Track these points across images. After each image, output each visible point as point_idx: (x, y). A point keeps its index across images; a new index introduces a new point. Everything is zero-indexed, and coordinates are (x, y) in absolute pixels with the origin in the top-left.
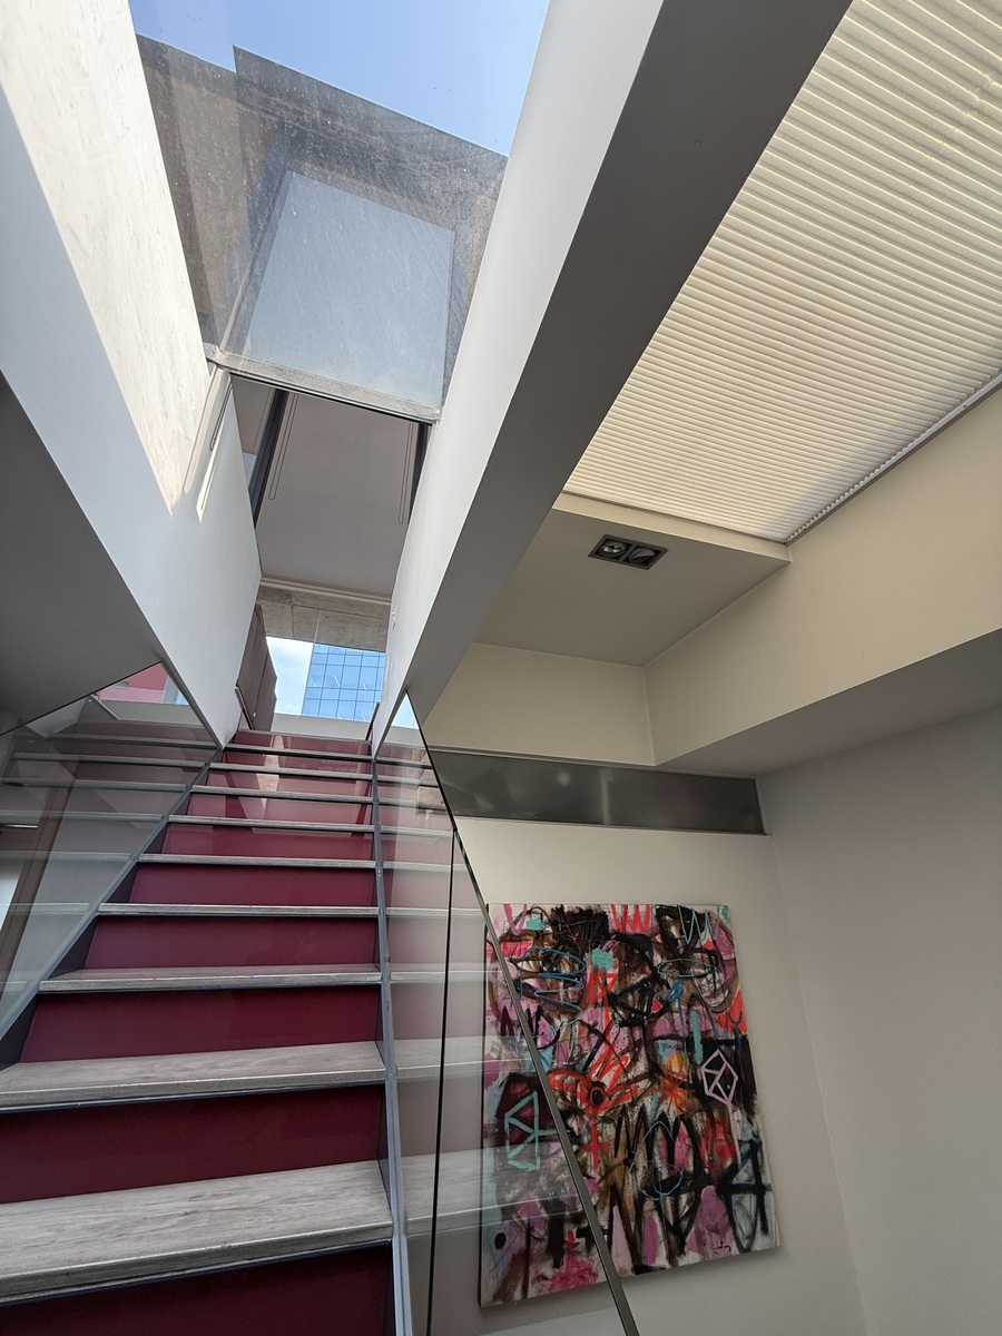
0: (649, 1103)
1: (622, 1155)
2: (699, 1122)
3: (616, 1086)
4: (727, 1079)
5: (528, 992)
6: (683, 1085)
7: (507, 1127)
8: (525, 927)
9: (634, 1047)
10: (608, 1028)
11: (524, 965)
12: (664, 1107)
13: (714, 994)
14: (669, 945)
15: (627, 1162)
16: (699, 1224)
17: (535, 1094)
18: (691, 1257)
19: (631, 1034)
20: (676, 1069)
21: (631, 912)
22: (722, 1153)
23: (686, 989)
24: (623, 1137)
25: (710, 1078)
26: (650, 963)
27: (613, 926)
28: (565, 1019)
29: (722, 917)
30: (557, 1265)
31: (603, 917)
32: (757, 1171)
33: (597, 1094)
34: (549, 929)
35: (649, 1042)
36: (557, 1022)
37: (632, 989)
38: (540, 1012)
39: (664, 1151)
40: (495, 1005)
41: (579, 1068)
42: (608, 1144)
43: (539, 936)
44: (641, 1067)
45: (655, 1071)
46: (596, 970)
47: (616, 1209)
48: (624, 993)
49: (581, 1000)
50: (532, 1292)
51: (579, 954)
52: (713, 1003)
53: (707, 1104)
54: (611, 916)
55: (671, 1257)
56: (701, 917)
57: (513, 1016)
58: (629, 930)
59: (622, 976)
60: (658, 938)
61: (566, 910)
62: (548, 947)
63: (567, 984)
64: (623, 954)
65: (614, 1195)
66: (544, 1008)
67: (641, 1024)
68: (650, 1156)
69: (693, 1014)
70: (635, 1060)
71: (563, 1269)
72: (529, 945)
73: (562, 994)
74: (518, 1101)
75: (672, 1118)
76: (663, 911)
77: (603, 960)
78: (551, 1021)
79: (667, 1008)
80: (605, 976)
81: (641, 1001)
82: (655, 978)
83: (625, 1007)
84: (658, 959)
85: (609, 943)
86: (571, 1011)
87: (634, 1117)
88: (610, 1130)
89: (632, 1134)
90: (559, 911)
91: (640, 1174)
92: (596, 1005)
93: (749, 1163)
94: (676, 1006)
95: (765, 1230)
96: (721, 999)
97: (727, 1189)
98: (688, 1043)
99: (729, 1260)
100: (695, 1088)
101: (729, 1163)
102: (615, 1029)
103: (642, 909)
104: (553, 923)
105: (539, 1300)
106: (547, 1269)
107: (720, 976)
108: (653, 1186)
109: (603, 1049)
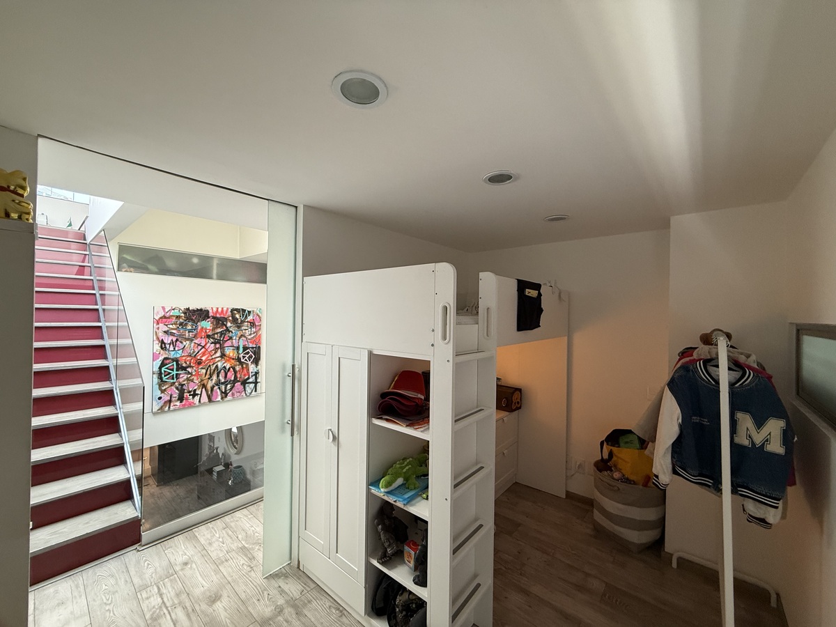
0: (220, 364)
1: (207, 377)
2: (238, 368)
3: (206, 360)
4: (251, 357)
5: (172, 334)
6: (233, 359)
7: (163, 372)
8: (171, 314)
9: (216, 350)
10: (206, 345)
11: (171, 326)
12: (225, 365)
13: (250, 334)
14: (235, 320)
15: (209, 378)
16: (233, 391)
17: (175, 363)
18: (229, 397)
19: (215, 346)
20: (231, 355)
21: (220, 310)
22: (245, 375)
23: (239, 333)
24: (208, 372)
25: (244, 357)
26: (226, 326)
27: (211, 314)
28: (188, 342)
29: (258, 312)
30: (181, 402)
31: (208, 311)
32: (256, 378)
33: (199, 363)
34: (183, 315)
35: (222, 348)
36: (185, 343)
37: (217, 333)
38: (177, 340)
39: (224, 375)
40: (158, 338)
41: (193, 355)
42: (202, 375)
43: (178, 317)
44: (218, 354)
45: (223, 355)
46: (202, 328)
47: (204, 389)
48: (214, 334)
49: (195, 337)
50: (172, 408)
51: (195, 322)
52: (249, 337)
53: (241, 363)
54: (211, 311)
55: (222, 398)
56: (249, 312)
57: (165, 341)
58: (218, 316)
59: (214, 329)
60: (230, 318)
61: (191, 309)
62: (181, 320)
63: (189, 332)
64: (215, 323)
65: (204, 386)
66: (179, 339)
67: (220, 343)
68: (218, 376)
69: (241, 340)
70: (215, 353)
71: (183, 403)
72: (174, 320)
73: (187, 335)
74: (167, 365)
75: (227, 368)
76: (233, 310)
77: (207, 325)
78: (181, 342)
79: (231, 338)
80: (206, 329)
81: (221, 337)
82: (227, 330)
83: (213, 338)
84: (229, 324)
85: (209, 320)
86: (191, 340)
87: (213, 368)
88: (204, 371)
89: (212, 371)
90: (188, 309)
91: (214, 381)
92: (201, 338)
93: (254, 377)
94: (234, 338)
95: (256, 391)
96: (253, 336)
97: (244, 383)
98: (238, 348)
99: (243, 398)
100: (239, 359)
101: (247, 377)
102: (208, 345)
103: (225, 309)
104: (185, 313)
105: (175, 410)
106: (178, 403)
107: (254, 330)
108: (218, 383)
109: (203, 350)
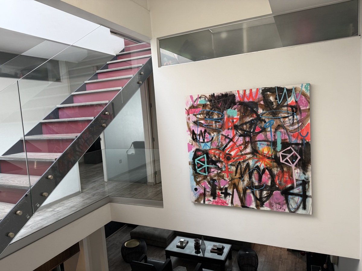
0: (251, 162)
1: (238, 176)
2: (276, 171)
3: (236, 155)
4: (294, 158)
5: (201, 125)
6: (269, 158)
7: (196, 163)
8: (198, 103)
9: (246, 144)
10: (234, 137)
11: (199, 116)
12: (258, 164)
13: (293, 124)
14: (268, 105)
15: (240, 178)
16: (271, 200)
17: (205, 155)
18: (266, 208)
19: (245, 139)
20: (266, 152)
21: (248, 92)
22: (286, 182)
23: (275, 123)
24: (239, 171)
25: (284, 157)
26: (256, 113)
27: (237, 99)
28: (215, 134)
29: (304, 89)
30: (214, 198)
31: (233, 96)
32: (305, 190)
33: (228, 157)
34: (208, 103)
35: (253, 143)
36: (212, 135)
37: (246, 123)
38: (205, 131)
39: (257, 178)
40: (190, 129)
41: (221, 149)
42: (232, 172)
43: (204, 106)
44: (249, 150)
45: (255, 152)
46: (229, 117)
47: (235, 190)
48: (242, 125)
49: (222, 127)
50: (206, 202)
51: (221, 111)
52: (291, 128)
53: (280, 165)
54: (237, 95)
55: (257, 206)
56: (290, 91)
57: (196, 132)
58: (246, 100)
59: (241, 118)
60: (262, 103)
61: (216, 95)
62: (208, 109)
63: (216, 122)
64: (242, 111)
65: (235, 186)
66: (207, 130)
67: (250, 136)
68: (250, 177)
69: (278, 133)
70: (246, 148)
71: (216, 200)
72: (201, 109)
73: (214, 125)
74: (199, 156)
75: (262, 168)
76: (265, 91)
77: (233, 113)
78: (209, 134)
79: (264, 130)
80: (233, 118)
81: (250, 127)
82: (259, 119)
83: (242, 130)
84: (260, 111)
85: (235, 106)
86: (218, 131)
87: (244, 165)
88: (234, 168)
89: (243, 170)
90: (213, 96)
91: (246, 182)
92: (229, 129)
93: (301, 187)
94: (269, 129)
95: (304, 208)
96: (296, 126)
97: (286, 193)
98: (274, 144)
99: (284, 213)
100: (276, 159)
101: (289, 185)
102: (237, 137)
103: (254, 91)
104: (210, 101)
106: (211, 199)
107: (297, 117)
108: (251, 186)
109: (231, 143)
